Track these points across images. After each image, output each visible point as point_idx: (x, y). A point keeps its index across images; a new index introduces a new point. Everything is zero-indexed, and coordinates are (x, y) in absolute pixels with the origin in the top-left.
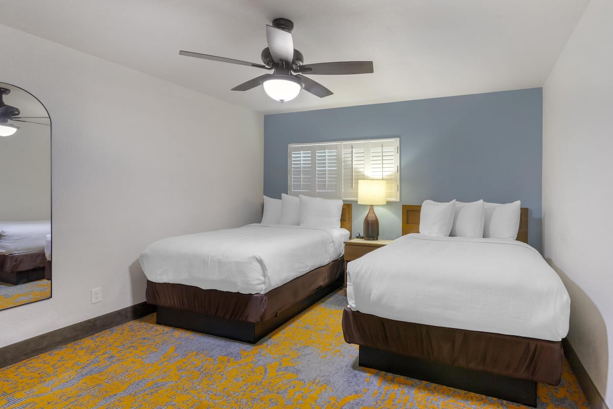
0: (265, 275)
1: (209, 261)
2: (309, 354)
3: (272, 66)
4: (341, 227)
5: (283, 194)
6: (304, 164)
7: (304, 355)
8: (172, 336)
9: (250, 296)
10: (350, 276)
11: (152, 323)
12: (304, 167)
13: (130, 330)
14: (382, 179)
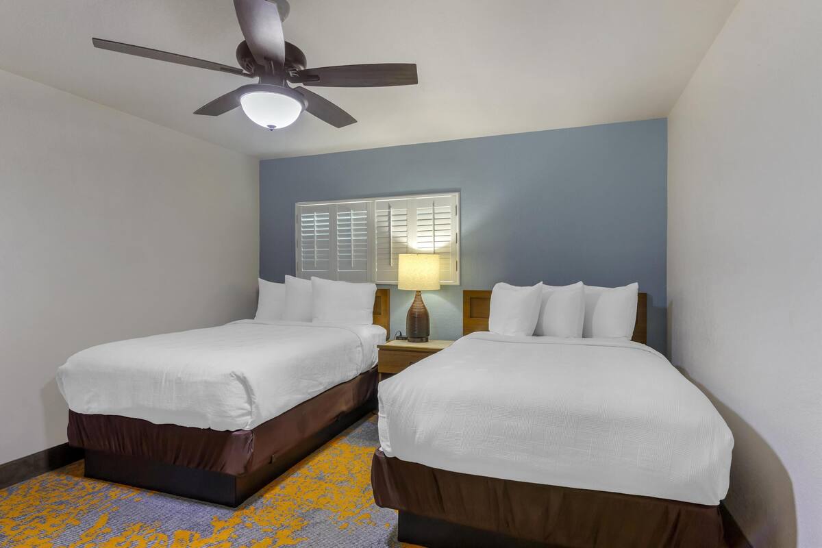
0: (250, 401)
1: (163, 381)
2: (320, 523)
3: (255, 71)
4: (374, 324)
5: (286, 276)
6: (318, 232)
7: (313, 524)
8: (107, 497)
9: (228, 433)
10: (382, 403)
11: (77, 476)
12: (318, 237)
13: (40, 488)
14: (434, 253)
